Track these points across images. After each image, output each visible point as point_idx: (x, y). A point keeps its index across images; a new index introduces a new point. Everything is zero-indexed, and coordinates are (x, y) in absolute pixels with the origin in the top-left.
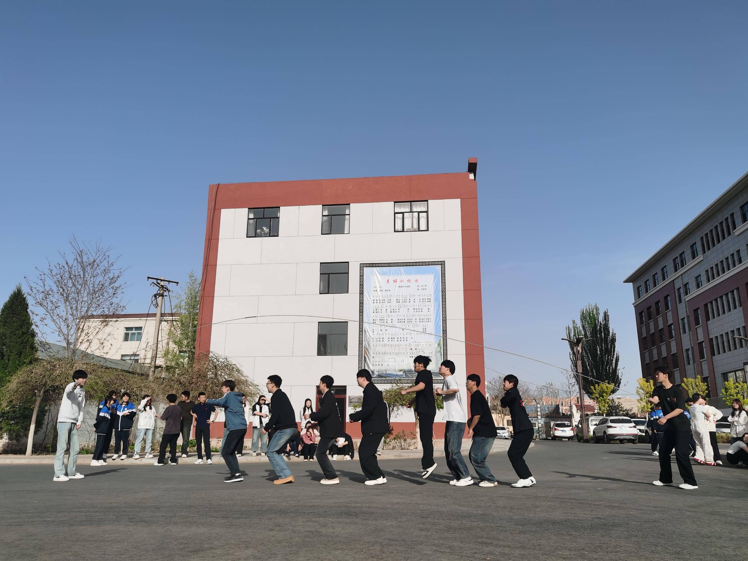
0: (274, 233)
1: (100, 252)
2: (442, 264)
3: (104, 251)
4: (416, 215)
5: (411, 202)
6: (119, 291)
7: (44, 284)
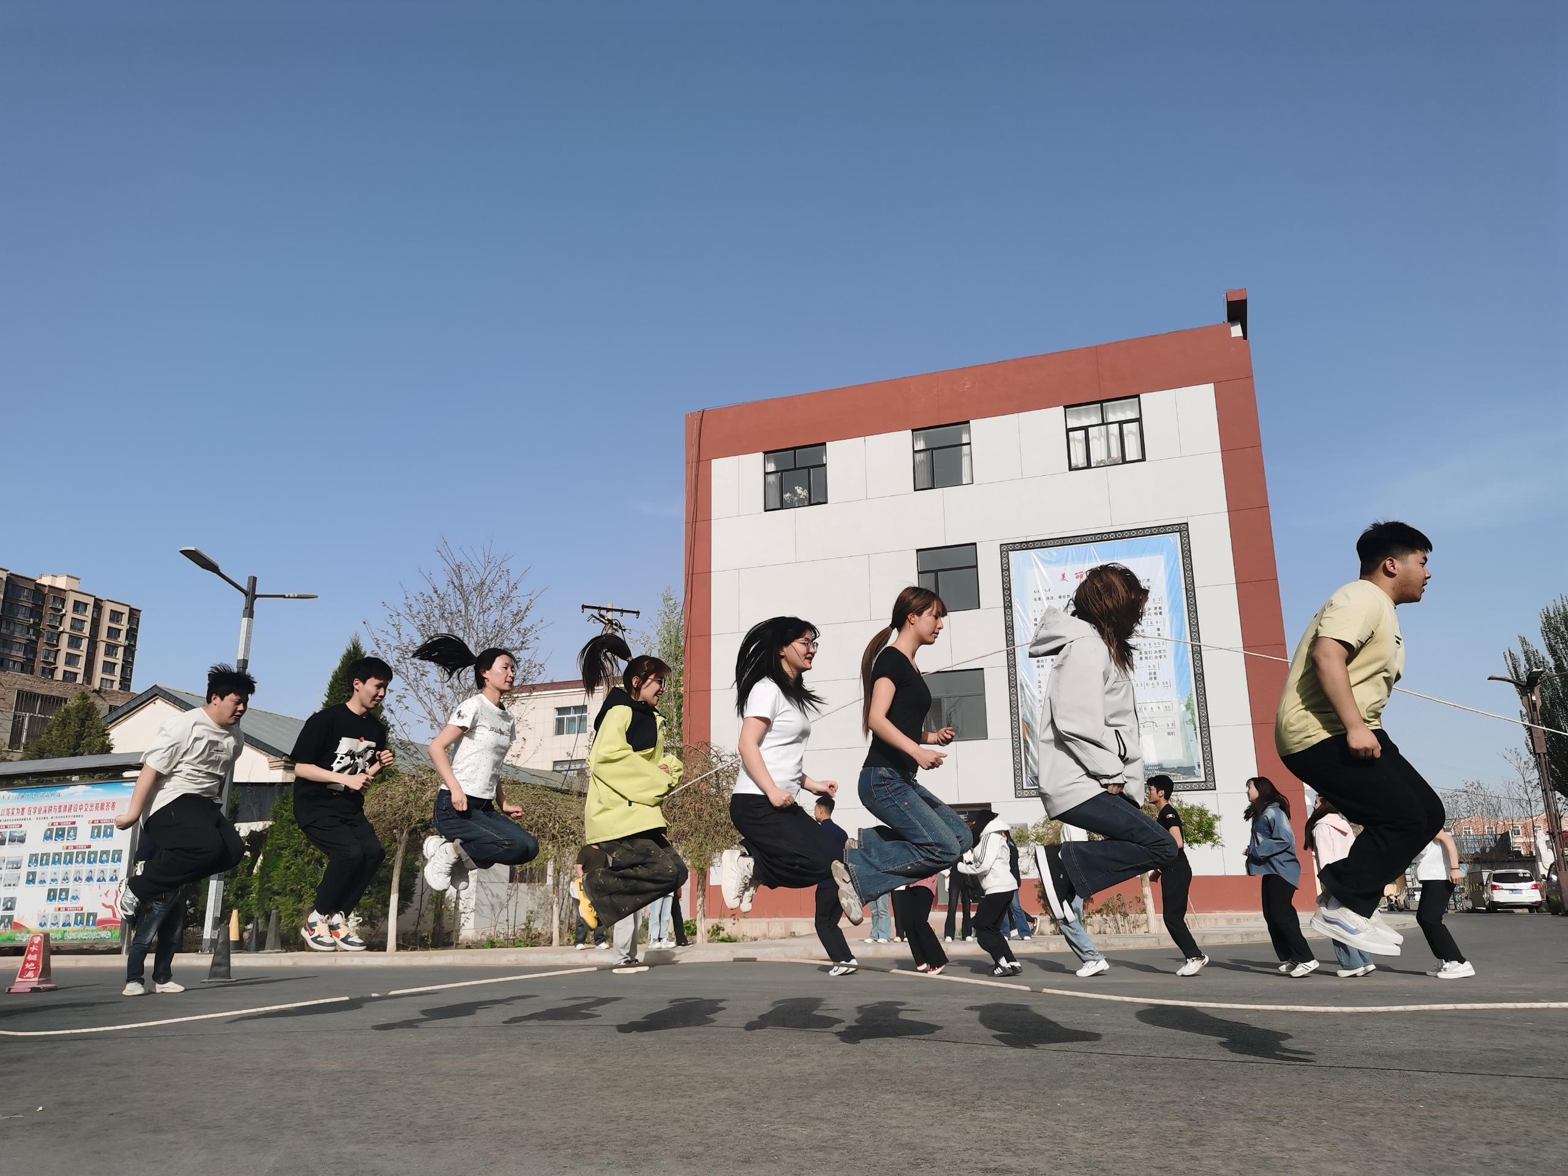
0: (817, 496)
1: (492, 564)
2: (1182, 529)
3: (499, 562)
4: (1114, 429)
5: (1101, 402)
6: (530, 637)
7: (399, 633)
